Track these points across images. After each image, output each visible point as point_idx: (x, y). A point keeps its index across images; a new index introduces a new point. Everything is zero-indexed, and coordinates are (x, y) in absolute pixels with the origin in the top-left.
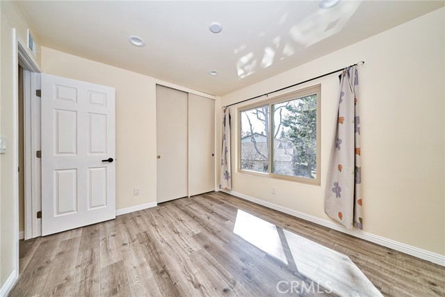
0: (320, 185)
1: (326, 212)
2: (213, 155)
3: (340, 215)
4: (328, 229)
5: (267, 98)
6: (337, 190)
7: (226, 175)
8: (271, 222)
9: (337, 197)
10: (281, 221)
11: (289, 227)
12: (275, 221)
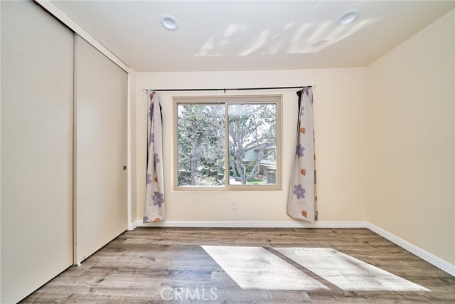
0: (280, 189)
1: (288, 215)
2: (125, 168)
3: (304, 214)
4: (292, 229)
5: (225, 94)
6: (299, 191)
7: (156, 198)
8: (254, 245)
9: (298, 198)
10: (260, 239)
11: (272, 242)
12: (255, 242)
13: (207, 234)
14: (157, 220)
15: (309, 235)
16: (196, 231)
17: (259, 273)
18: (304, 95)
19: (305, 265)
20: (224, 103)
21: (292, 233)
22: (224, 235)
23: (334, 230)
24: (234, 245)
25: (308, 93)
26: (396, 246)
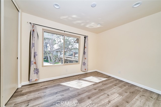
1: (81, 70)
3: (85, 69)
6: (84, 64)
7: (35, 71)
8: (76, 80)
9: (84, 66)
10: (76, 78)
11: (80, 78)
12: (75, 79)
13: (59, 81)
14: (36, 80)
15: (86, 75)
16: (54, 81)
17: (81, 85)
18: (86, 38)
19: (89, 80)
20: (63, 36)
21: (82, 75)
22: (65, 80)
23: (91, 73)
24: (70, 81)
25: (87, 38)
26: (102, 73)
